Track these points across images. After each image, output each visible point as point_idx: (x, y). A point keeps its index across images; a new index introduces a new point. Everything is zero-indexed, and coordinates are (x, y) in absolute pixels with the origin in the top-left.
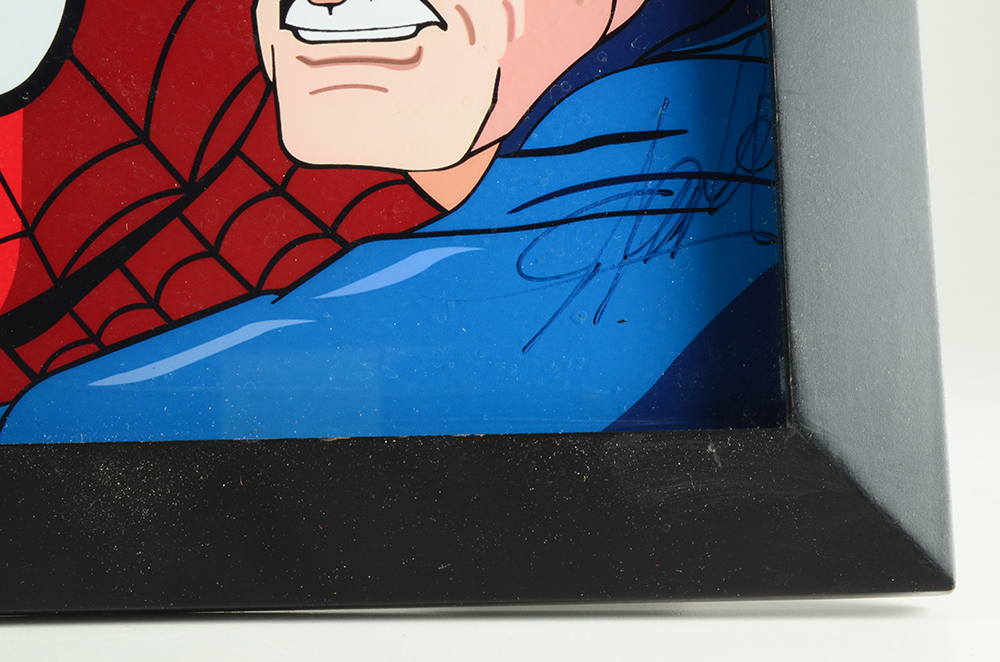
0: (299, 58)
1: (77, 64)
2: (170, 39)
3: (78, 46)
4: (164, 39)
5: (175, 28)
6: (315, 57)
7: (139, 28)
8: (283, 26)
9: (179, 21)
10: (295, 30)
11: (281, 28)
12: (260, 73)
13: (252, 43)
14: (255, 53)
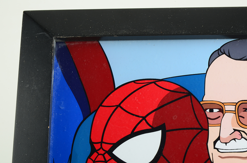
0: (219, 156)
1: (164, 157)
2: (187, 151)
3: (164, 152)
4: (185, 151)
5: (188, 148)
6: (223, 156)
7: (179, 148)
8: (215, 148)
9: (189, 146)
10: (217, 149)
11: (214, 149)
12: (209, 160)
13: (207, 152)
14: (208, 155)
